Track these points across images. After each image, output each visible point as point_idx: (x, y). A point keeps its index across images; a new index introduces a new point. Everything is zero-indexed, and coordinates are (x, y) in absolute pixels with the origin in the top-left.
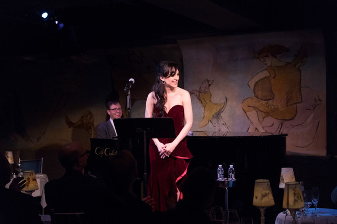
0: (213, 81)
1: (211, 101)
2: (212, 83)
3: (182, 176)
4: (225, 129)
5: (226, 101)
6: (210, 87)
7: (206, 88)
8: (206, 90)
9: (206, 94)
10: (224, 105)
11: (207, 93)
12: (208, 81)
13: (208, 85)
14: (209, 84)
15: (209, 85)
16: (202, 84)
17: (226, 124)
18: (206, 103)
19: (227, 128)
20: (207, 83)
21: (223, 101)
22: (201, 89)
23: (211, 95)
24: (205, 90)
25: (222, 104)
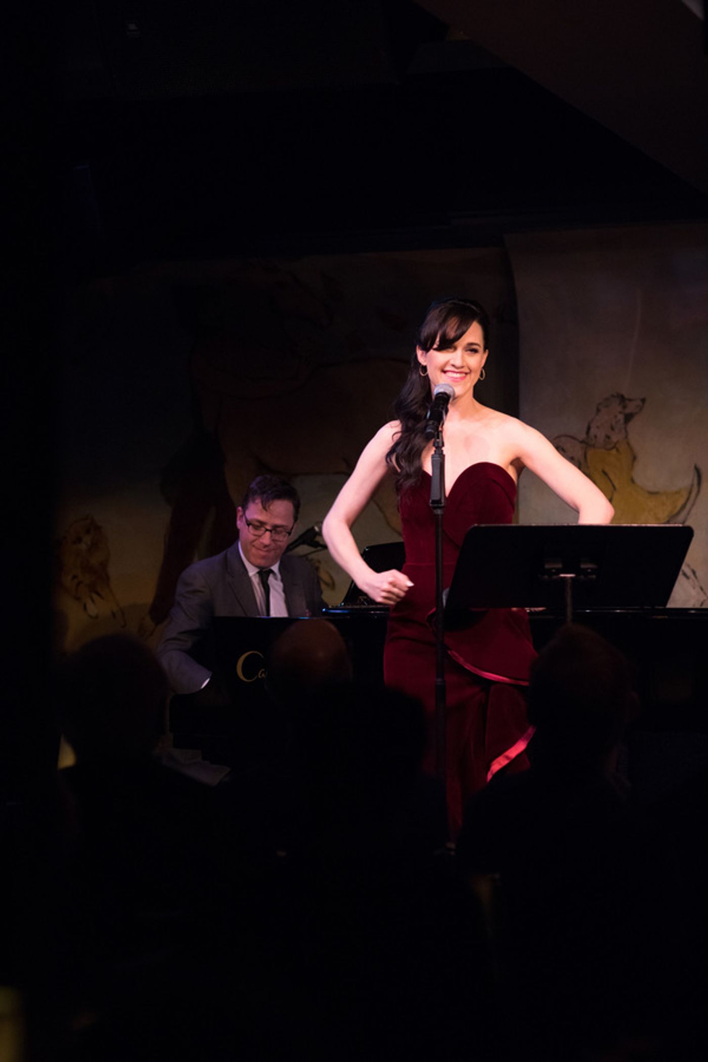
0: (643, 400)
1: (633, 481)
2: (641, 409)
3: (507, 758)
4: (693, 592)
5: (696, 482)
6: (631, 425)
7: (612, 429)
8: (614, 438)
9: (614, 451)
10: (688, 499)
11: (618, 450)
12: (622, 399)
13: (621, 417)
14: (628, 411)
15: (628, 418)
16: (598, 410)
17: (694, 572)
18: (615, 488)
19: (702, 589)
20: (619, 409)
21: (686, 481)
22: (593, 431)
23: (634, 458)
24: (608, 437)
25: (678, 492)
